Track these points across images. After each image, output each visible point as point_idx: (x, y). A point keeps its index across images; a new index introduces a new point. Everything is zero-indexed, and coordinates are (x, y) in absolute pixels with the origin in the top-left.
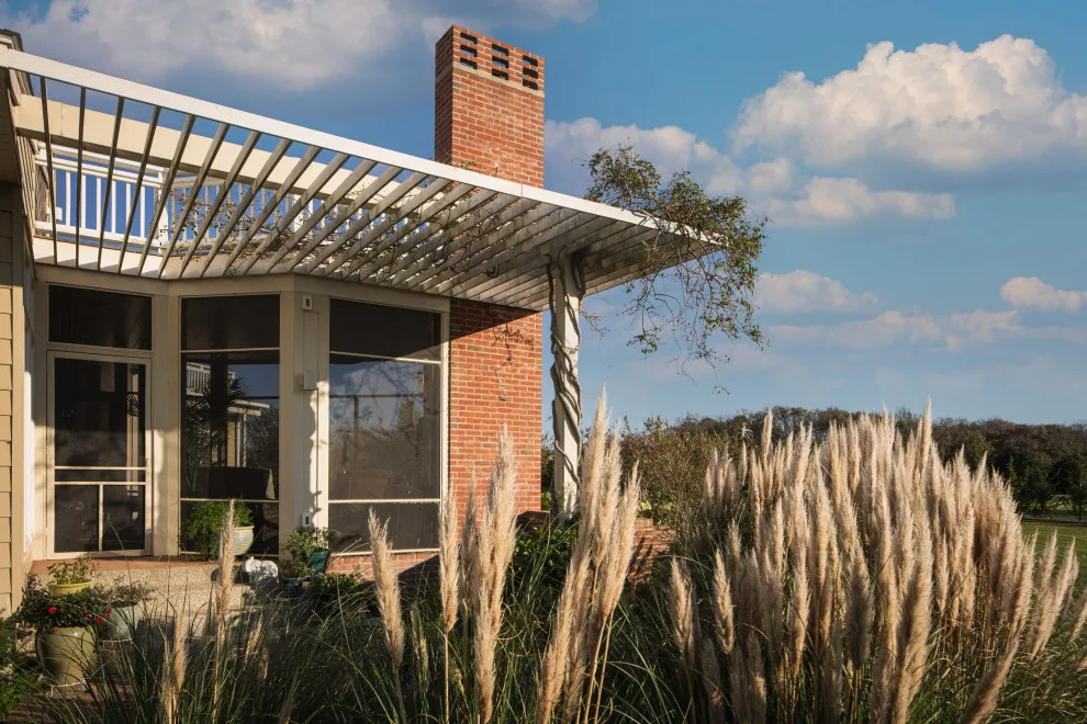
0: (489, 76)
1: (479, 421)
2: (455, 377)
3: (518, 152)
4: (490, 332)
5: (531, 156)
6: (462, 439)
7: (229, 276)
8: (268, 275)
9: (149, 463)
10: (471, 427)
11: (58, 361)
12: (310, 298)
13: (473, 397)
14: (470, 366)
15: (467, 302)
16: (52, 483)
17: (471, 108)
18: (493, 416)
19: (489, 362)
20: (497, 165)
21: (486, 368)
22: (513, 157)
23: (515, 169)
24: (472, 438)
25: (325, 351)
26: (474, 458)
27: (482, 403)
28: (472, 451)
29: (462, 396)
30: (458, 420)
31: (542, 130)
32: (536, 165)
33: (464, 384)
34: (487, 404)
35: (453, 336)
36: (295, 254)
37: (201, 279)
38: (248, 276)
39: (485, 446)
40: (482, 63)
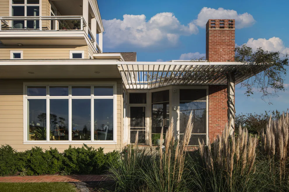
0: (219, 29)
1: (217, 115)
2: (210, 104)
3: (227, 46)
4: (220, 92)
5: (231, 46)
6: (212, 119)
7: (160, 87)
8: (167, 86)
9: (146, 126)
10: (214, 116)
11: (131, 107)
12: (175, 90)
13: (215, 109)
14: (214, 101)
15: (213, 86)
16: (130, 130)
17: (214, 38)
18: (221, 113)
19: (219, 100)
20: (221, 50)
21: (219, 101)
22: (226, 47)
23: (226, 50)
24: (215, 119)
25: (179, 101)
26: (215, 123)
27: (217, 110)
28: (215, 122)
29: (212, 109)
30: (211, 114)
31: (234, 38)
32: (233, 48)
33: (212, 106)
34: (219, 110)
35: (209, 94)
36: (171, 81)
37: (155, 88)
38: (163, 87)
39: (218, 120)
40: (217, 26)
